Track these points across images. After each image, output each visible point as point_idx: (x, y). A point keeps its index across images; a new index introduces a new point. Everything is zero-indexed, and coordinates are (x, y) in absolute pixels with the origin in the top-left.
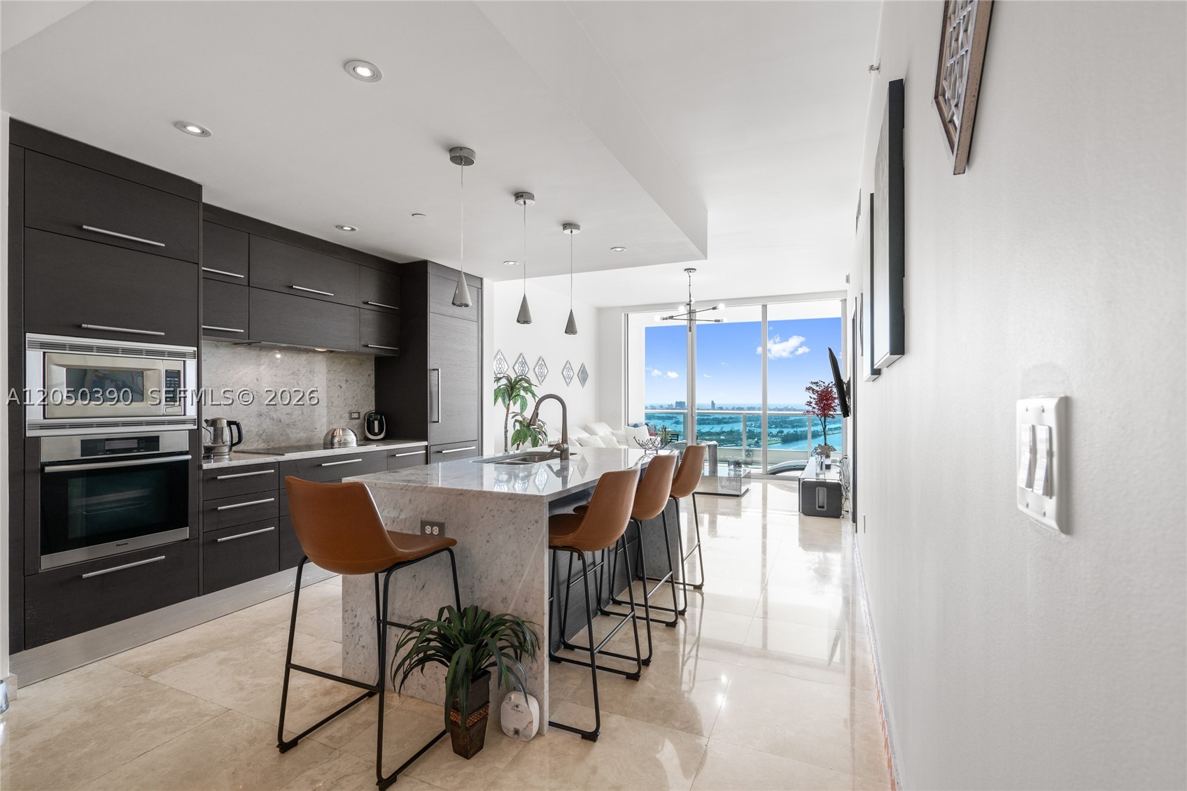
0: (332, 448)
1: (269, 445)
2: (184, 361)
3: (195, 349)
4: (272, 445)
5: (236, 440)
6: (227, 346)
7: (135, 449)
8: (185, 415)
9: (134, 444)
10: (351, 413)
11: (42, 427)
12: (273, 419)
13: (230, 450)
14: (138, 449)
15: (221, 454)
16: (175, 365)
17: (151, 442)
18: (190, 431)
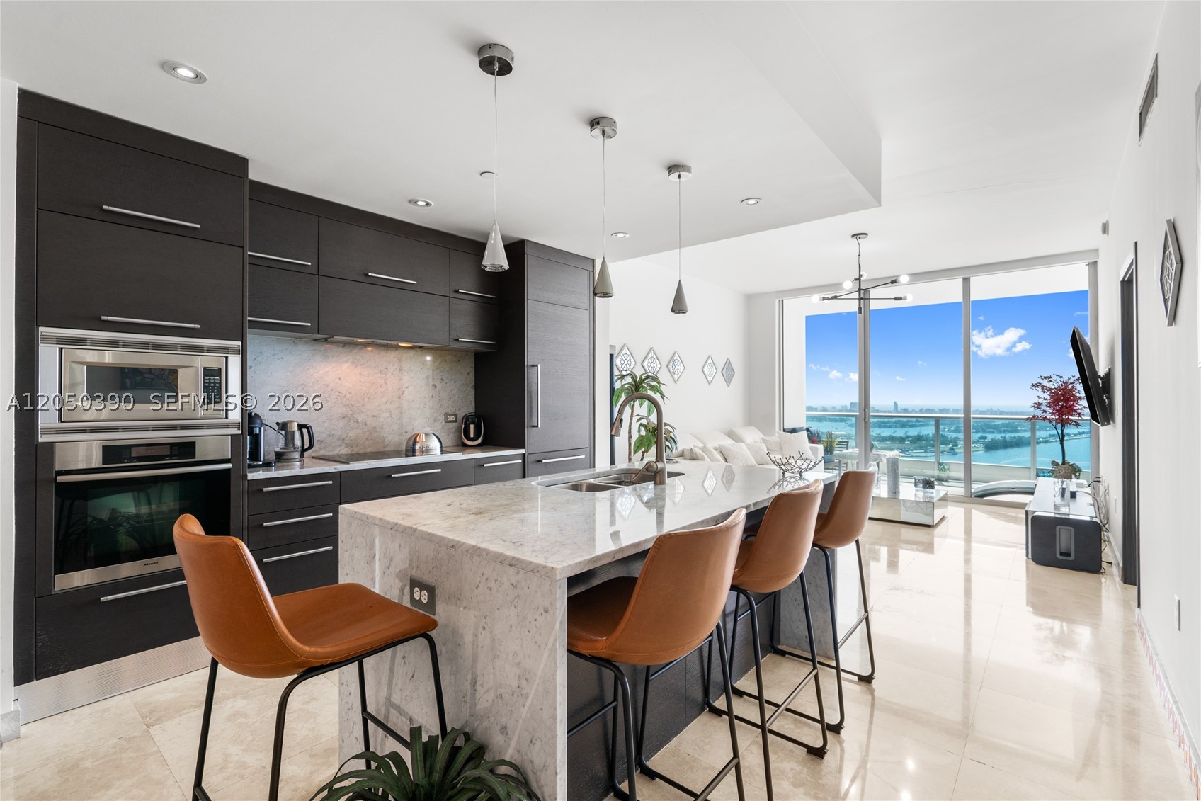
0: (414, 455)
1: (352, 451)
2: (227, 358)
3: (240, 343)
4: (356, 450)
5: (307, 445)
6: (306, 343)
7: (167, 456)
8: (227, 418)
9: (167, 451)
10: (446, 416)
11: (59, 431)
12: (358, 422)
13: (302, 456)
14: (171, 457)
15: (291, 461)
16: (212, 361)
17: (186, 449)
18: (233, 436)
